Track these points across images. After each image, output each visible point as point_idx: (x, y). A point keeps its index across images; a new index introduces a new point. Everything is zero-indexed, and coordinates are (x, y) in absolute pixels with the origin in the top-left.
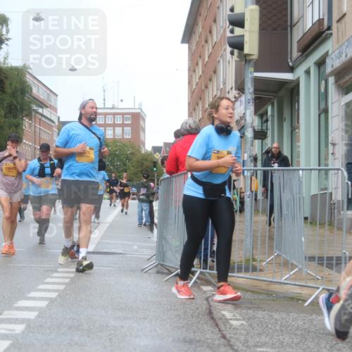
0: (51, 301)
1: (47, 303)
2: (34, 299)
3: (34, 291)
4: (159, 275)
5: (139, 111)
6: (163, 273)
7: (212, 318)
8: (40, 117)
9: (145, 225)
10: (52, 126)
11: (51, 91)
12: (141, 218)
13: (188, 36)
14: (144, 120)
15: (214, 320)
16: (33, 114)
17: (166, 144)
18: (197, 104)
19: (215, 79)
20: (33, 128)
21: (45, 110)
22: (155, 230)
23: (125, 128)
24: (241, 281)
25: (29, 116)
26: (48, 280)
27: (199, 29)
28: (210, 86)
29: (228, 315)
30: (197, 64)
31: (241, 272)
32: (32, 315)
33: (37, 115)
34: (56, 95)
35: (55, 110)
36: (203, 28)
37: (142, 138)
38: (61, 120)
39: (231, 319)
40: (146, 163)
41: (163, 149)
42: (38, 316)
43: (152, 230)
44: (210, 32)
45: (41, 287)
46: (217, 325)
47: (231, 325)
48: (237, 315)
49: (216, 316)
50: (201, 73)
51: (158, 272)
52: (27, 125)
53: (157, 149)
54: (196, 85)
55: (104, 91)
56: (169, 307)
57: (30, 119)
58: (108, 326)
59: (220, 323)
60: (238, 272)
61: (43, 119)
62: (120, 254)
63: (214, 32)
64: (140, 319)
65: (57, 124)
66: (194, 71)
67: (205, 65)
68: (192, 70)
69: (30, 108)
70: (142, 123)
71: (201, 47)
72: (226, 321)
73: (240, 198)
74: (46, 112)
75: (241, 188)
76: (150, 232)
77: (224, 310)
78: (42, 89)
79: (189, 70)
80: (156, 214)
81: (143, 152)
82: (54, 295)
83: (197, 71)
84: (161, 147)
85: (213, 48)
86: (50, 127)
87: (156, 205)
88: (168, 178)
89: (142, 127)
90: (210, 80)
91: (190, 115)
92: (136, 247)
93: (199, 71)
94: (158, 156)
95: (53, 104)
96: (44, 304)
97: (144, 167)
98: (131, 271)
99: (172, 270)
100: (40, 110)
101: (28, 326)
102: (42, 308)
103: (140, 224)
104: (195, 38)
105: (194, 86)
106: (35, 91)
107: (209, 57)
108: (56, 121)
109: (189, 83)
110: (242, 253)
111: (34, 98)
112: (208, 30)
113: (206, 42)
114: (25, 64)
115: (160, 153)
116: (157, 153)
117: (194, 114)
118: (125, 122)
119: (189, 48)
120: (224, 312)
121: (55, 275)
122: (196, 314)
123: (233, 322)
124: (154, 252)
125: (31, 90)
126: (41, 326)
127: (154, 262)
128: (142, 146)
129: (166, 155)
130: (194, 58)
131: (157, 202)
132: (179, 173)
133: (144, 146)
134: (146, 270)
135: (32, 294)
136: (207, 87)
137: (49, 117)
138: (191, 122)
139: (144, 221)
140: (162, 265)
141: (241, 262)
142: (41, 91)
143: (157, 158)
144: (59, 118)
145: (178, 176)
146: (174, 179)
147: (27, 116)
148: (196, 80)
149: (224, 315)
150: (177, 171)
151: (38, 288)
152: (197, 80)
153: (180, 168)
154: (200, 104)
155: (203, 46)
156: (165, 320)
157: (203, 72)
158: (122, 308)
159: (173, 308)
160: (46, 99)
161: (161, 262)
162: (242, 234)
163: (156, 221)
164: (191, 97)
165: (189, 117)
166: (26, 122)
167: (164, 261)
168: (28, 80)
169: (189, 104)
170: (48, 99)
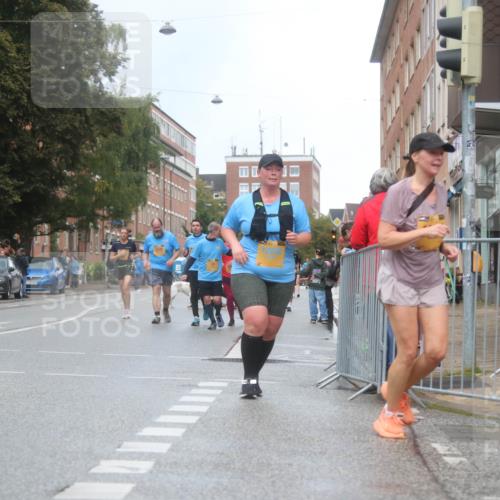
0: (190, 428)
1: (183, 430)
2: (165, 425)
3: (164, 414)
4: (341, 391)
5: (310, 159)
6: (347, 389)
7: (418, 453)
8: (171, 169)
9: (320, 321)
10: (188, 182)
11: (186, 132)
12: (314, 311)
13: (380, 52)
14: (318, 172)
15: (421, 456)
16: (162, 164)
17: (350, 206)
18: (394, 149)
19: (418, 114)
20: (161, 184)
21: (178, 159)
22: (335, 328)
23: (292, 183)
24: (458, 400)
25: (156, 167)
26: (185, 399)
27: (396, 42)
28: (412, 123)
29: (440, 448)
30: (394, 92)
31: (459, 387)
32: (163, 448)
33: (166, 166)
34: (194, 138)
35: (193, 159)
36: (401, 40)
37: (315, 197)
38: (201, 173)
39: (445, 455)
40: (321, 234)
41: (346, 213)
42: (171, 450)
43: (330, 328)
44: (412, 46)
45: (176, 408)
46: (425, 463)
47: (445, 464)
48: (454, 449)
49: (424, 449)
50: (398, 105)
51: (340, 388)
52: (152, 180)
53: (336, 213)
54: (392, 121)
55: (261, 131)
56: (356, 437)
57: (158, 172)
58: (269, 464)
59: (429, 459)
60: (454, 388)
61: (175, 171)
62: (286, 361)
63: (418, 46)
64: (315, 454)
65: (195, 178)
66: (390, 102)
67: (405, 93)
68: (386, 100)
69: (157, 156)
70: (315, 176)
71: (398, 67)
72: (438, 457)
73: (457, 283)
74: (179, 162)
75: (458, 268)
76: (327, 332)
77: (436, 442)
78: (174, 129)
79: (382, 100)
80: (336, 306)
81: (317, 217)
82: (193, 420)
83: (393, 100)
84: (342, 210)
85: (416, 68)
86: (185, 184)
87: (336, 292)
88: (352, 254)
89: (315, 181)
90: (412, 114)
91: (384, 163)
92: (308, 352)
93: (397, 101)
94: (338, 223)
95: (189, 150)
96: (179, 432)
97: (318, 239)
98: (300, 385)
99: (360, 384)
100: (171, 159)
101: (158, 464)
102: (177, 438)
103: (314, 320)
104: (391, 55)
105: (389, 123)
106: (163, 132)
107: (410, 81)
108: (193, 174)
109: (382, 119)
110: (460, 361)
111: (163, 142)
112: (409, 43)
113: (407, 59)
114: (150, 95)
115: (341, 218)
116: (337, 219)
117: (389, 163)
118: (291, 175)
119: (382, 69)
120: (434, 445)
121: (194, 391)
122: (395, 447)
123: (448, 459)
124: (334, 359)
125: (159, 132)
126: (176, 463)
127: (334, 373)
128: (315, 210)
129: (349, 221)
130: (389, 83)
131: (338, 288)
132: (369, 247)
133: (318, 208)
134: (323, 384)
135: (162, 419)
136: (407, 124)
137: (183, 168)
138: (386, 173)
139: (319, 315)
140: (346, 378)
141: (459, 373)
142: (172, 132)
143: (337, 225)
144: (197, 170)
145: (367, 250)
146: (361, 256)
147: (152, 167)
148: (391, 114)
149: (435, 449)
150: (367, 243)
151: (171, 409)
152: (394, 115)
153: (370, 239)
154: (398, 149)
155: (402, 66)
156: (350, 456)
157: (402, 102)
158: (290, 439)
159: (362, 438)
160: (179, 143)
161: (344, 374)
162: (459, 333)
163: (336, 315)
164: (385, 138)
165: (382, 166)
166: (152, 176)
167: (348, 372)
168: (153, 116)
169: (382, 148)
170: (183, 143)
